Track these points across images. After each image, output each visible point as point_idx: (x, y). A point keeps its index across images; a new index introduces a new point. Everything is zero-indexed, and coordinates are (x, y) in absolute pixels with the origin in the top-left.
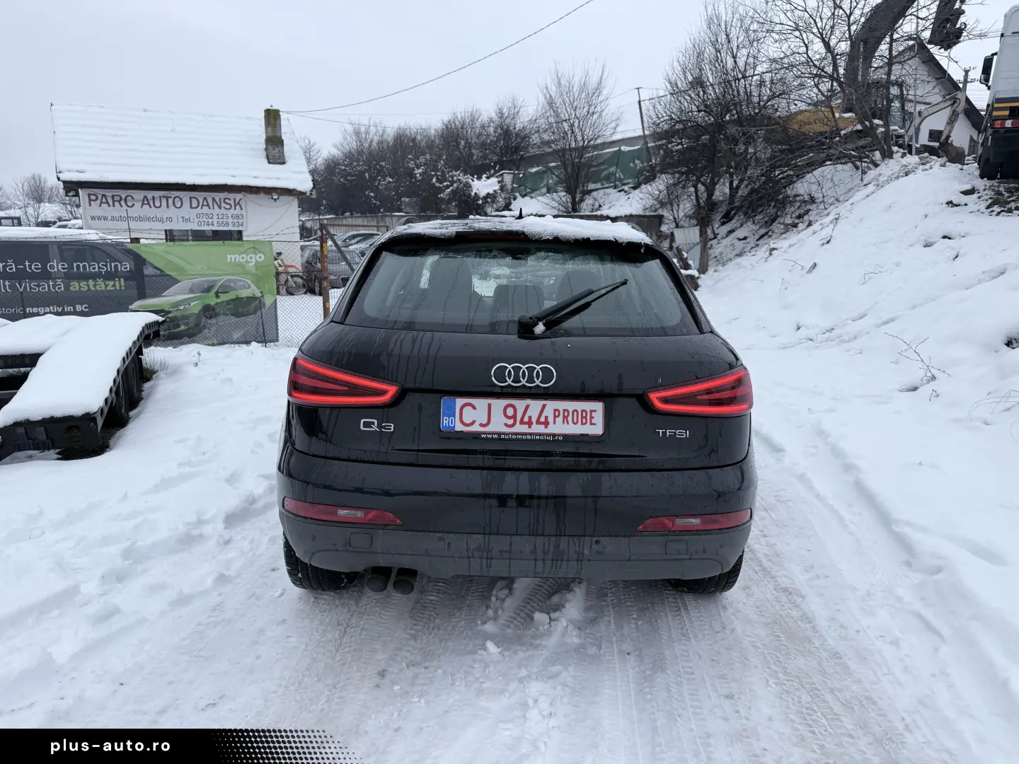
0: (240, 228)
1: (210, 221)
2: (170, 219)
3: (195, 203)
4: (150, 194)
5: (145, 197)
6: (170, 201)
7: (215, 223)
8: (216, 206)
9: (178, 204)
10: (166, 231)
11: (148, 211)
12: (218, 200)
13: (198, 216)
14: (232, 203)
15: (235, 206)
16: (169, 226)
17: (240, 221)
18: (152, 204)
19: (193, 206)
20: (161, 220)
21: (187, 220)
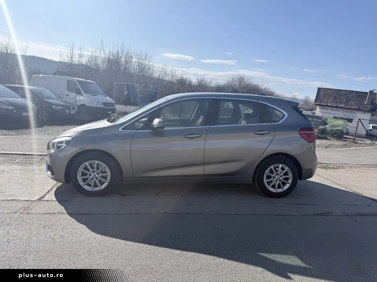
0: (353, 118)
1: (345, 116)
2: (335, 114)
3: (343, 111)
4: (332, 108)
5: (331, 109)
6: (337, 110)
7: (346, 116)
8: (348, 112)
9: (338, 111)
10: (334, 117)
11: (331, 112)
12: (349, 111)
13: (343, 114)
14: (352, 112)
15: (353, 113)
16: (335, 115)
17: (353, 117)
18: (332, 110)
19: (342, 112)
20: (333, 114)
21: (339, 115)
